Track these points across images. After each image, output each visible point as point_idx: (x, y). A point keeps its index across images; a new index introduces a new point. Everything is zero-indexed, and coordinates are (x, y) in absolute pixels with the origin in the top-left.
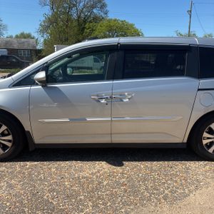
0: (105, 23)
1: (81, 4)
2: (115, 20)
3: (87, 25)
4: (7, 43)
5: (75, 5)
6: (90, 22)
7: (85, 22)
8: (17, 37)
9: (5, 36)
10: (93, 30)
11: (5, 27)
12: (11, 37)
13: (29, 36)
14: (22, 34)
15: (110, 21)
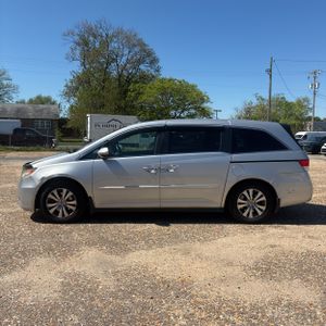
0: (156, 83)
1: (124, 59)
2: (170, 80)
3: (131, 87)
4: (18, 110)
5: (114, 60)
6: (136, 82)
7: (128, 81)
8: (31, 101)
9: (15, 100)
10: (139, 94)
11: (15, 89)
12: (23, 102)
13: (48, 100)
14: (39, 98)
15: (162, 81)
